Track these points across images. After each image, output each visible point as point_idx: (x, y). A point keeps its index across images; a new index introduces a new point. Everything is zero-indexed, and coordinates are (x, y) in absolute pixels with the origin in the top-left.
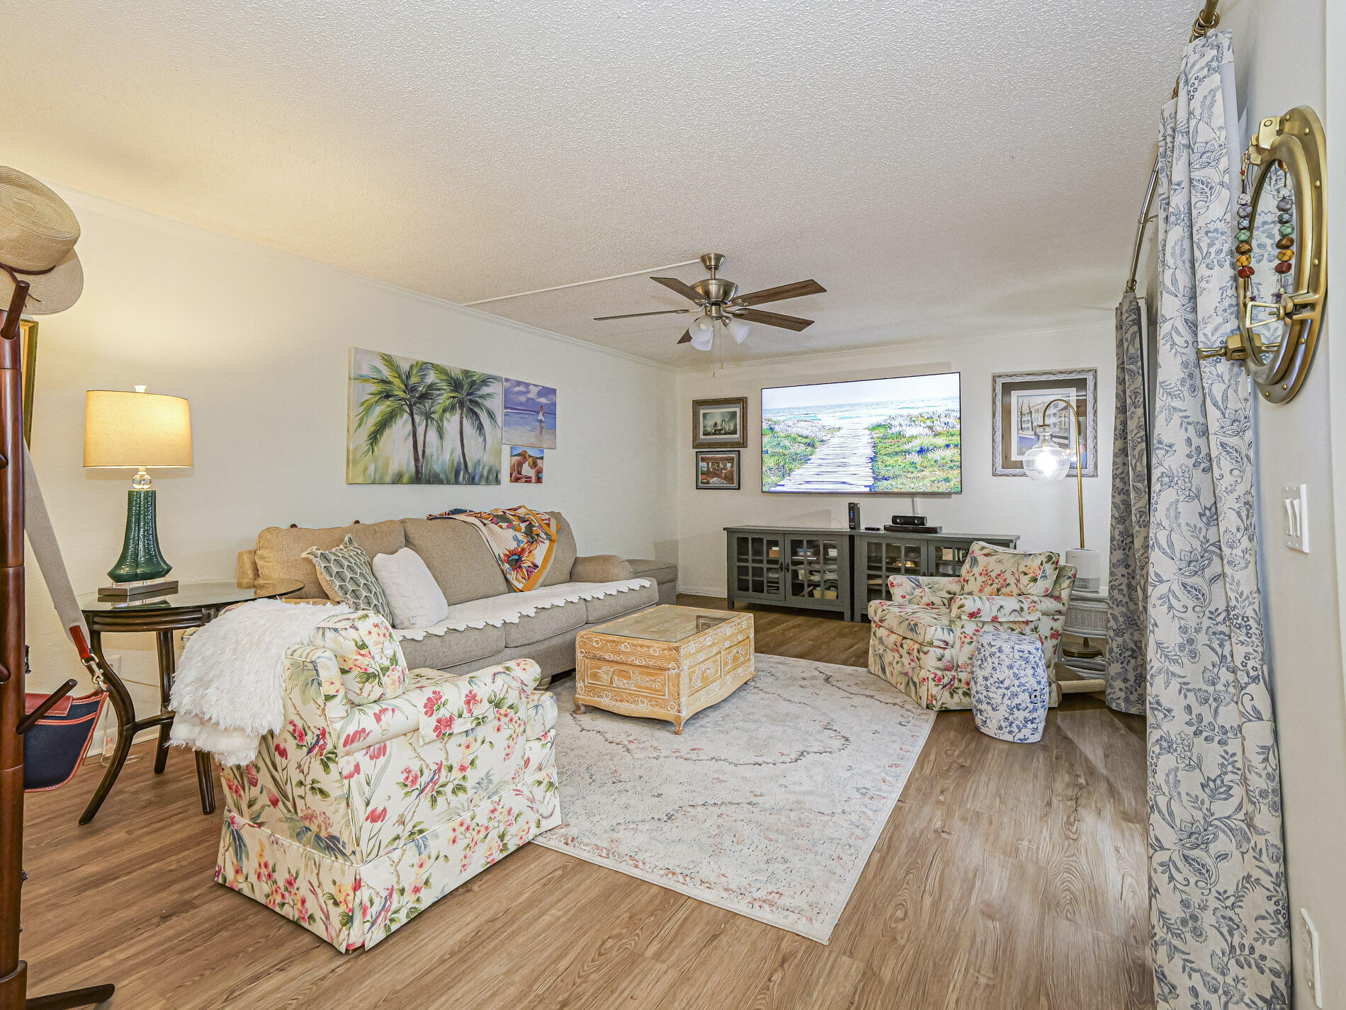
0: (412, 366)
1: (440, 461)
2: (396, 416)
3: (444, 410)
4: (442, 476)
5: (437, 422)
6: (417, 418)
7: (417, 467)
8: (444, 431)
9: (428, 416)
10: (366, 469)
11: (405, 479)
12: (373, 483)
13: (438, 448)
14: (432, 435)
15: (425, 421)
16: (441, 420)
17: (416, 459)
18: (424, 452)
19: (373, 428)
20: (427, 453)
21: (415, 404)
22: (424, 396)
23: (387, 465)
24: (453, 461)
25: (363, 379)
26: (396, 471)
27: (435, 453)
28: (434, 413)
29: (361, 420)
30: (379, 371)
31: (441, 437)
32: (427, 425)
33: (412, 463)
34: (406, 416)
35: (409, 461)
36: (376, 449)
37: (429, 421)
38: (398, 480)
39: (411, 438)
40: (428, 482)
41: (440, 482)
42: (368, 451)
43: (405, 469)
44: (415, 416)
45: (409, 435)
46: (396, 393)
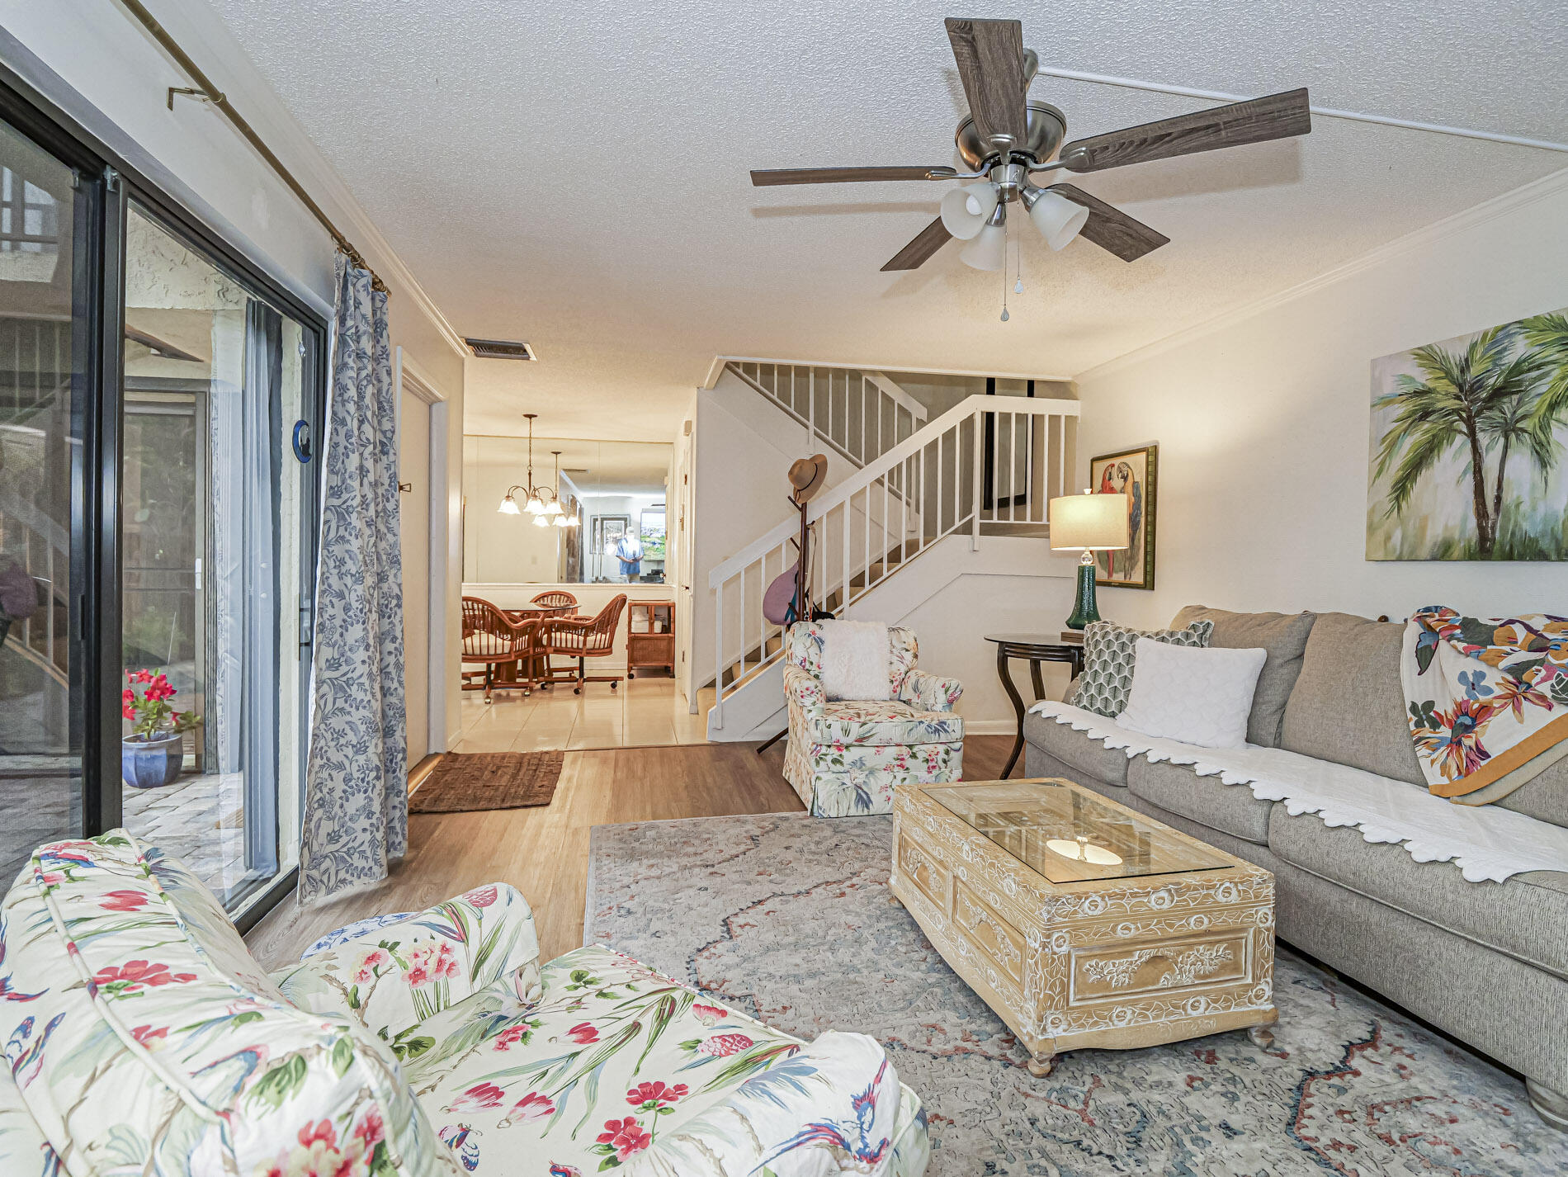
0: (1473, 346)
1: (1541, 510)
2: (1441, 443)
3: (1553, 407)
4: (1545, 544)
5: (1533, 436)
6: (1483, 439)
7: (1481, 528)
8: (1553, 448)
9: (1509, 429)
10: (1388, 538)
11: (1457, 552)
12: (1399, 559)
13: (1534, 487)
14: (1521, 463)
15: (1502, 440)
16: (1545, 427)
17: (1481, 513)
18: (1499, 499)
19: (1401, 472)
20: (1508, 498)
21: (1479, 413)
22: (1499, 393)
23: (1423, 529)
25: (1387, 401)
26: (1440, 539)
27: (1526, 498)
28: (1524, 417)
29: (1383, 463)
30: (1412, 379)
31: (1544, 464)
32: (1506, 448)
33: (1472, 522)
34: (1459, 439)
35: (1465, 520)
36: (1404, 504)
37: (1513, 437)
38: (1443, 553)
39: (1470, 477)
40: (1509, 557)
41: (1542, 556)
42: (1391, 511)
43: (1457, 536)
44: (1480, 436)
45: (1465, 473)
46: (1439, 405)
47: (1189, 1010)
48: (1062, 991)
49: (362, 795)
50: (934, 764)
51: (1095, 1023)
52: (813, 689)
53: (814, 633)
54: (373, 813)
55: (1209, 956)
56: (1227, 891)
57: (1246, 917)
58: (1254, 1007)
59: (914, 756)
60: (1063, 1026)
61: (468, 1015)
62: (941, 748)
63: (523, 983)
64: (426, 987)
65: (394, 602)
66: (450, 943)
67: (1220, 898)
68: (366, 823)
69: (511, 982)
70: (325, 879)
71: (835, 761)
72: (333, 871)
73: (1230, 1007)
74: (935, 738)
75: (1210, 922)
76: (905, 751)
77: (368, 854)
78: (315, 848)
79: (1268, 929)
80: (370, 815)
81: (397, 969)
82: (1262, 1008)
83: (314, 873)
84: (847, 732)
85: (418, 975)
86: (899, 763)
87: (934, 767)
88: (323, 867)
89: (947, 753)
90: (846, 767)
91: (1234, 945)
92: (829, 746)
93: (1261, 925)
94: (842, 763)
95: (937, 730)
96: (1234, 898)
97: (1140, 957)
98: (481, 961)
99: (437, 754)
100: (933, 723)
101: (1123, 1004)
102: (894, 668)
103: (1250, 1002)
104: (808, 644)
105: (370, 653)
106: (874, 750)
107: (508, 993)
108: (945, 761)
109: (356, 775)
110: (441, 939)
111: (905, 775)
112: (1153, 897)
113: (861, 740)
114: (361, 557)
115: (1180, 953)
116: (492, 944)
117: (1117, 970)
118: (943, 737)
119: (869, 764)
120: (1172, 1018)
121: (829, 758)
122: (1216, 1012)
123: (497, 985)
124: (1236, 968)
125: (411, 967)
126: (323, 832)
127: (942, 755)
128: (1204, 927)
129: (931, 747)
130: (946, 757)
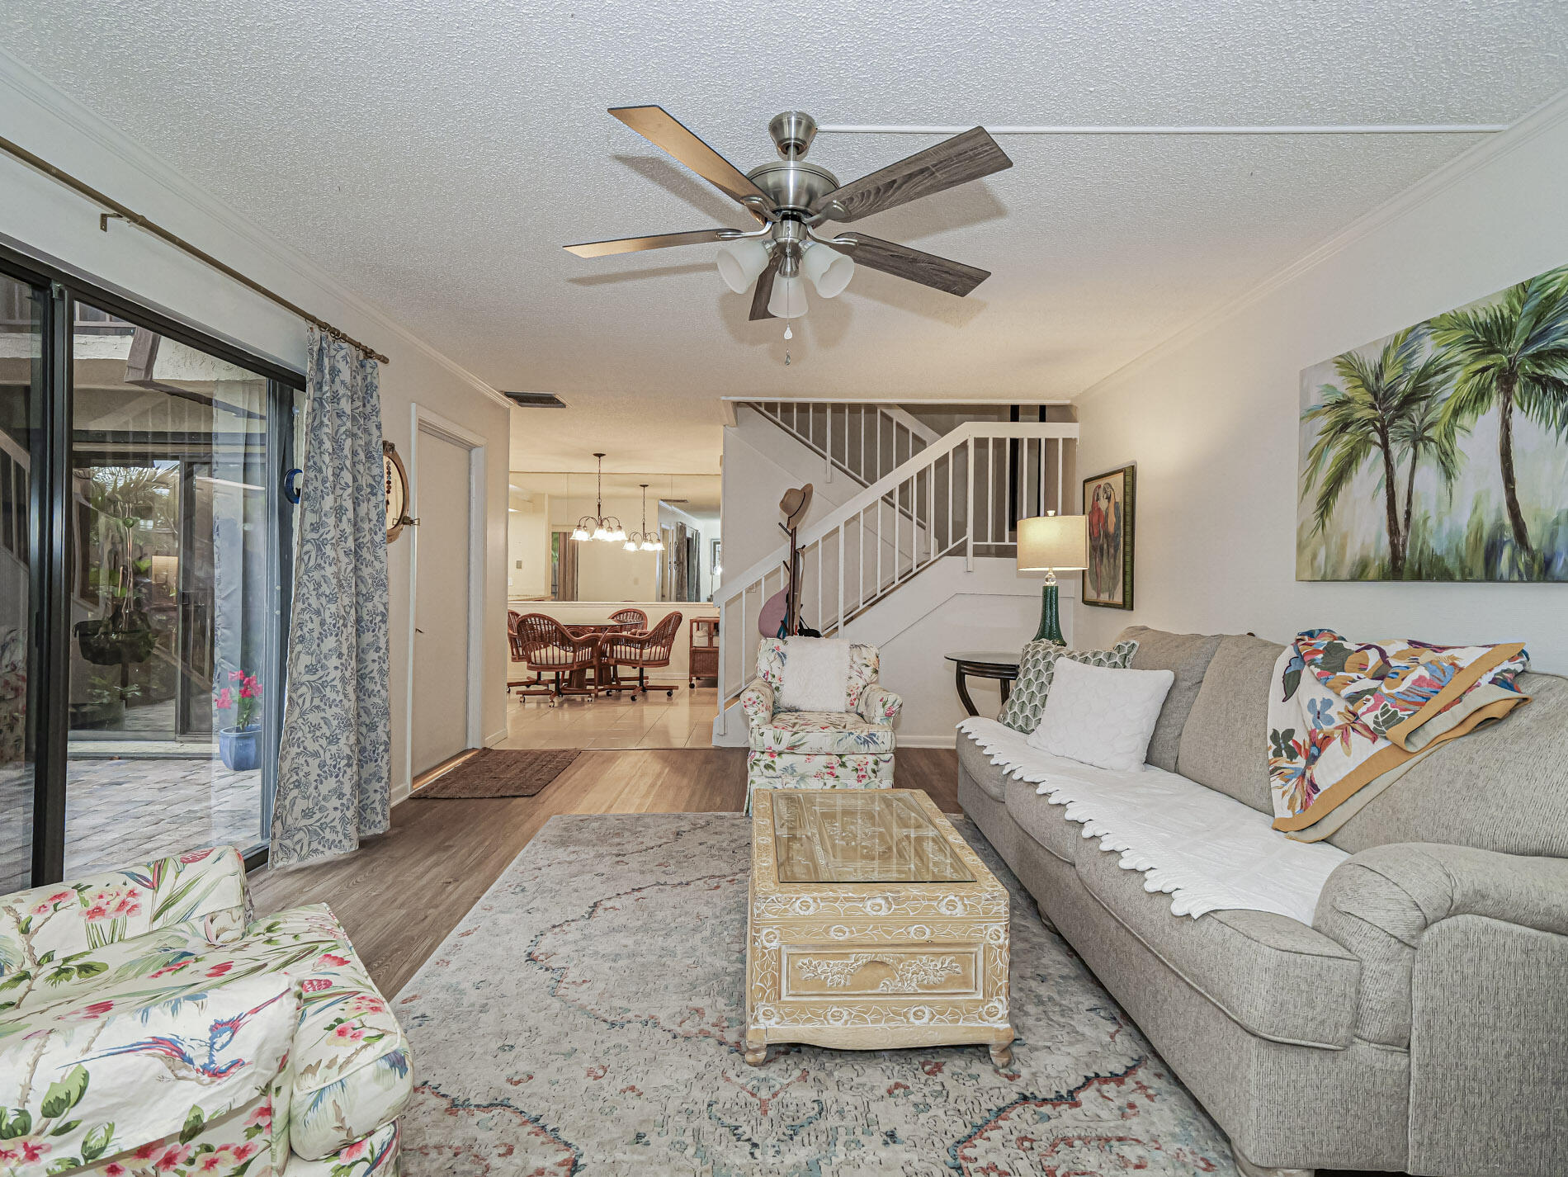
0: (1386, 351)
1: (1446, 526)
2: (1358, 456)
3: (1457, 412)
4: (1451, 563)
5: (1439, 445)
6: (1395, 449)
7: (1393, 545)
8: (1457, 458)
9: (1418, 439)
10: (1314, 557)
11: (1373, 572)
12: (1324, 580)
13: (1439, 500)
14: (1428, 474)
15: (1411, 450)
16: (1449, 435)
17: (1393, 531)
18: (1408, 513)
19: (1325, 488)
20: (1417, 513)
21: (1391, 421)
22: (1409, 399)
23: (1343, 547)
24: (1480, 526)
25: (1313, 414)
26: (1358, 557)
27: (1432, 513)
28: (1431, 425)
29: (1309, 479)
30: (1334, 389)
31: (1449, 475)
32: (1415, 458)
33: (1386, 539)
34: (1375, 452)
35: (1379, 537)
36: (1327, 522)
37: (1421, 446)
38: (1360, 574)
39: (1383, 492)
40: (1418, 576)
41: (1446, 576)
42: (1317, 528)
43: (1372, 555)
44: (1392, 446)
45: (1379, 487)
46: (1357, 415)
47: (912, 1019)
48: (774, 983)
49: (334, 780)
50: (863, 773)
51: (809, 1020)
52: (755, 699)
53: (778, 648)
54: (344, 795)
55: (933, 968)
56: (952, 905)
57: (975, 931)
58: (986, 1024)
59: (843, 765)
60: (775, 1019)
61: (147, 949)
62: (871, 759)
63: (214, 928)
64: (104, 923)
65: (379, 618)
66: (139, 888)
67: (943, 910)
68: (337, 803)
69: (200, 926)
70: (298, 848)
71: (767, 767)
72: (306, 842)
73: (958, 1020)
74: (864, 749)
75: (932, 933)
76: (835, 760)
77: (339, 828)
78: (290, 821)
79: (1000, 947)
80: (341, 796)
81: (78, 906)
82: (996, 1026)
83: (288, 842)
84: (778, 740)
85: (98, 911)
86: (829, 770)
87: (863, 776)
88: (296, 838)
89: (876, 763)
90: (778, 773)
91: (964, 959)
92: (763, 753)
93: (992, 942)
94: (774, 769)
95: (865, 742)
96: (959, 911)
97: (856, 960)
98: (166, 906)
99: (474, 749)
100: (863, 735)
101: (839, 1004)
102: (853, 683)
103: (980, 1018)
104: (772, 659)
105: (343, 661)
106: (805, 757)
107: (195, 934)
108: (874, 772)
109: (329, 762)
110: (132, 884)
111: (836, 783)
112: (869, 903)
113: (792, 749)
114: (334, 581)
115: (901, 961)
116: (183, 893)
117: (831, 970)
118: (873, 748)
119: (799, 770)
120: (892, 1024)
121: (762, 764)
122: (942, 1024)
123: (182, 926)
124: (965, 982)
125: (92, 905)
126: (297, 810)
127: (871, 766)
128: (926, 937)
129: (861, 757)
130: (875, 767)
